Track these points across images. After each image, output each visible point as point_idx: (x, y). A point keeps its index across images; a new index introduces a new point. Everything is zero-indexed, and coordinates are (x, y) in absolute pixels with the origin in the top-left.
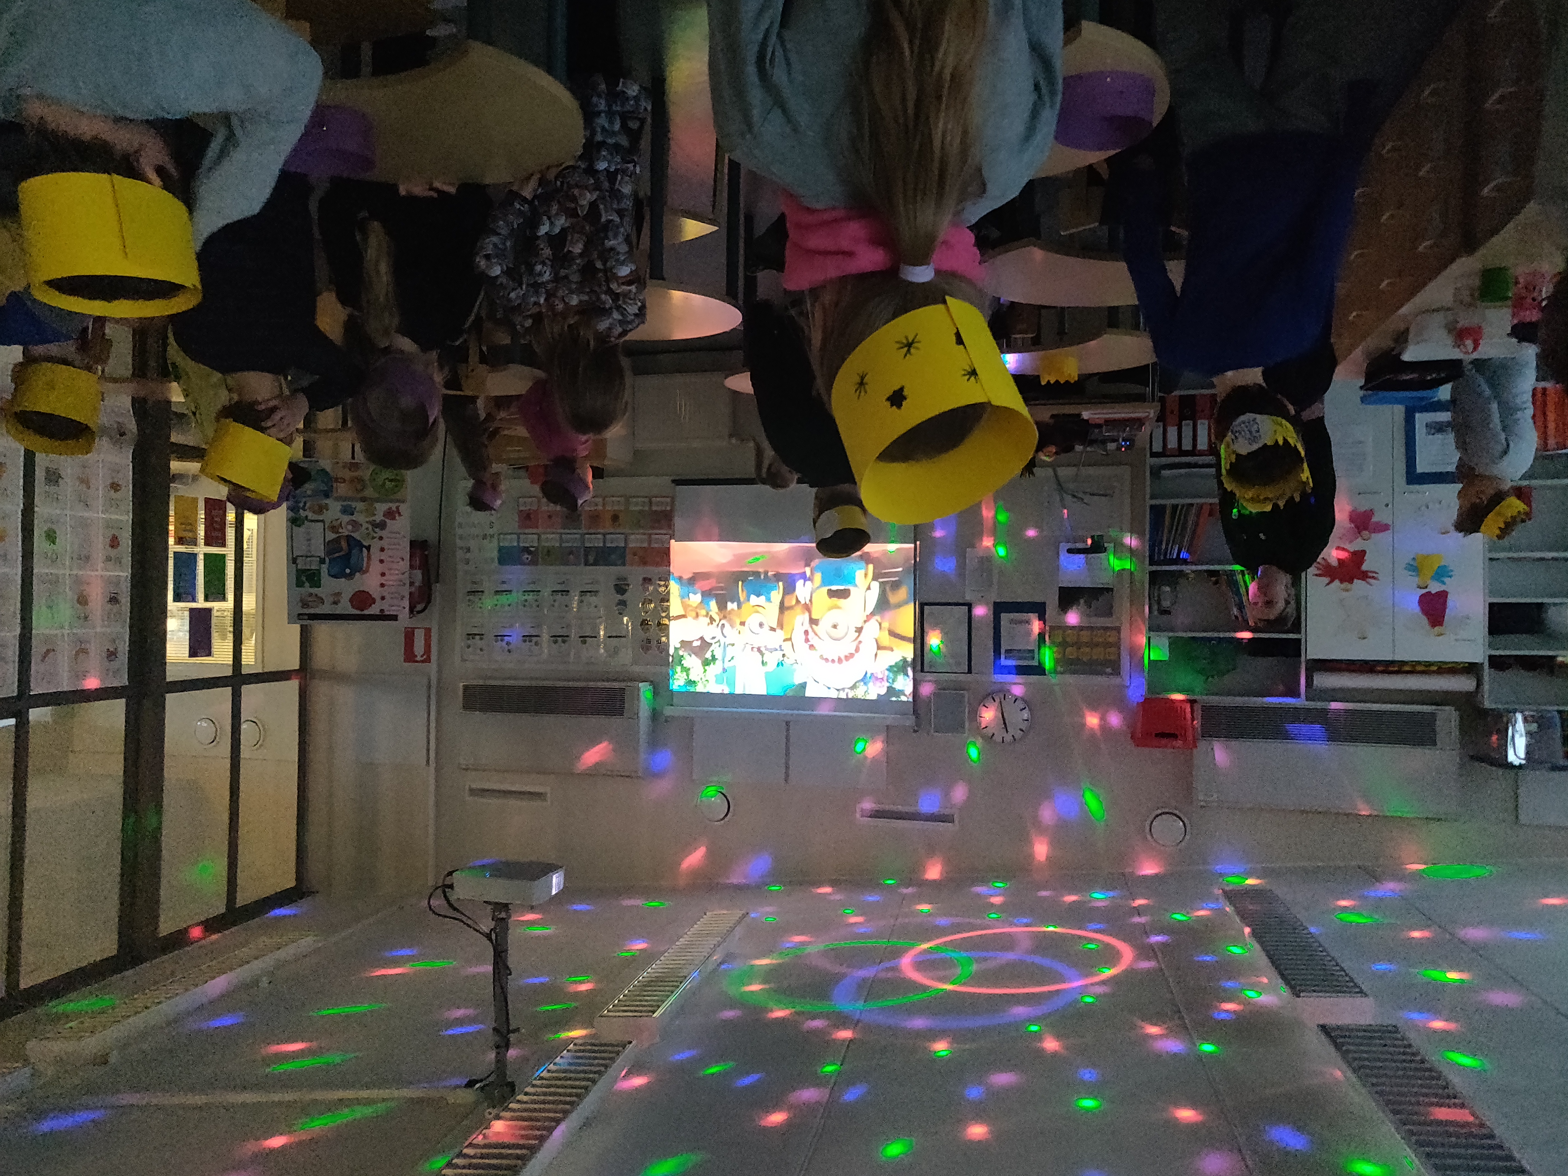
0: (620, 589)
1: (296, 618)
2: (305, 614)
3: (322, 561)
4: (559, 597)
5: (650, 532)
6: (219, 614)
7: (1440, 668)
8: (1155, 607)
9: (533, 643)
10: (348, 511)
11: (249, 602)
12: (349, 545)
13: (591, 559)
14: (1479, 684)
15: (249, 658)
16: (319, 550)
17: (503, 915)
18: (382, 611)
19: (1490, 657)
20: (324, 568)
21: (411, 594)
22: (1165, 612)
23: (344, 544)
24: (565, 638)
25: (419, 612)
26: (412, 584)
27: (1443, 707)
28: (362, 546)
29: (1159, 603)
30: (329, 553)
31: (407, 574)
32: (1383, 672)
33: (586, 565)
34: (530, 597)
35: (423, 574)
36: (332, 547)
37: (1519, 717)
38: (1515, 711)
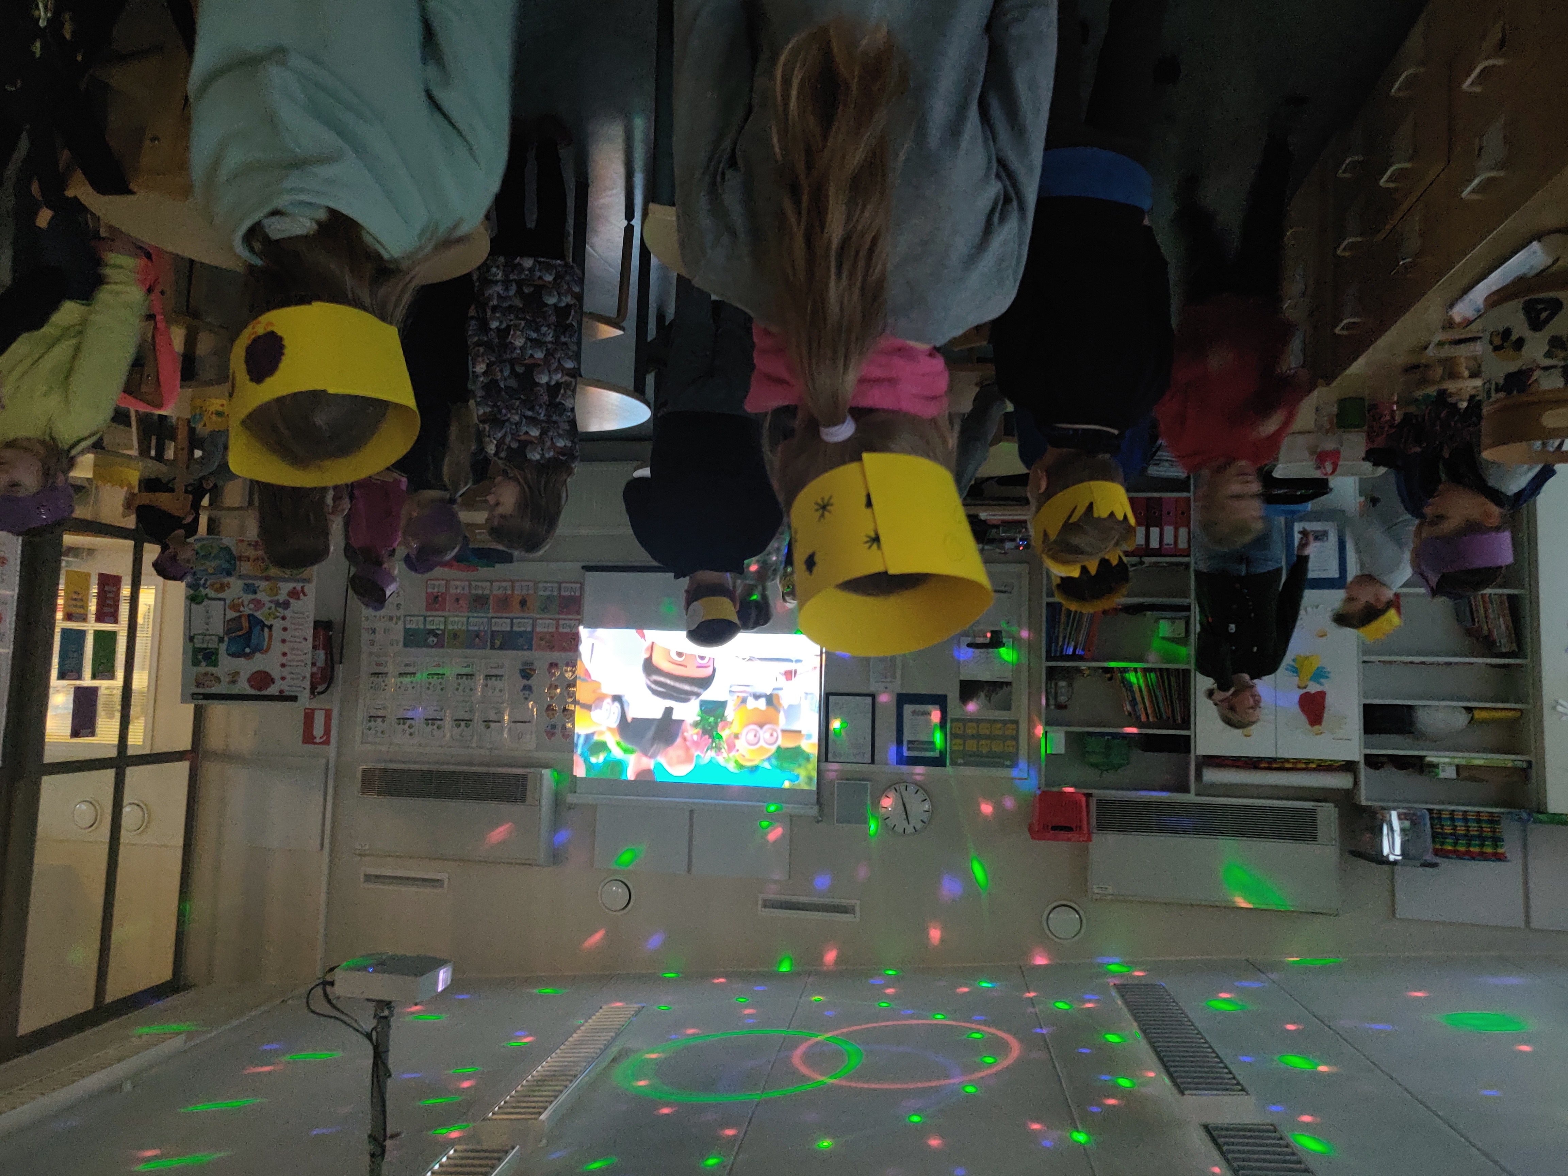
0: (526, 673)
1: (190, 697)
2: (199, 694)
3: (221, 640)
4: (464, 681)
5: (557, 616)
6: (106, 692)
7: (1319, 766)
8: (1052, 702)
9: (435, 727)
10: (251, 589)
11: (140, 680)
12: (250, 623)
13: (498, 643)
14: (1356, 782)
15: (137, 738)
16: (219, 628)
17: (386, 1013)
18: (281, 691)
19: (1367, 757)
20: (223, 647)
21: (313, 675)
22: (1061, 707)
23: (245, 624)
24: (468, 721)
25: (319, 693)
26: (314, 664)
27: (1324, 804)
28: (263, 625)
29: (1056, 698)
30: (228, 632)
31: (310, 656)
32: (1265, 769)
33: (491, 648)
34: (435, 680)
35: (326, 654)
36: (232, 626)
37: (1394, 815)
38: (1390, 809)
